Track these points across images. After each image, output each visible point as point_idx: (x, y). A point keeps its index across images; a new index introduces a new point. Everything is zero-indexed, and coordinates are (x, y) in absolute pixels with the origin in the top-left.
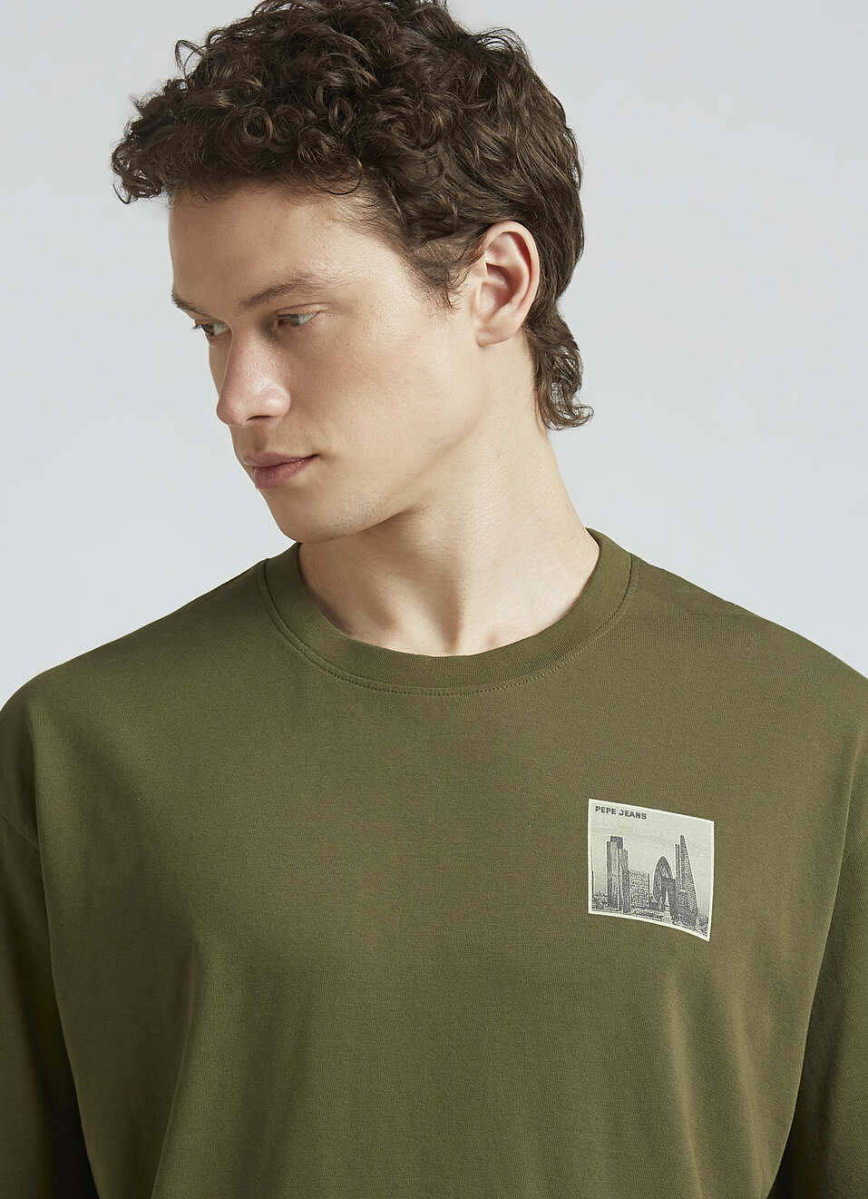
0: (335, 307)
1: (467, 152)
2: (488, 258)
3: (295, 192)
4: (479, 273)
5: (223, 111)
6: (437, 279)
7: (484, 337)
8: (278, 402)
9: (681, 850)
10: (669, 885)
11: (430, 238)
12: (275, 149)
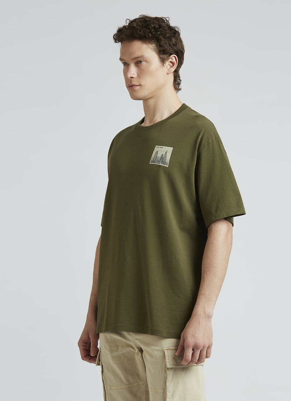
0: (146, 61)
1: (170, 43)
2: (170, 60)
3: (144, 42)
4: (168, 62)
5: (135, 27)
6: (163, 61)
7: (168, 72)
8: (135, 76)
9: (166, 153)
10: (163, 158)
11: (163, 54)
12: (142, 35)
